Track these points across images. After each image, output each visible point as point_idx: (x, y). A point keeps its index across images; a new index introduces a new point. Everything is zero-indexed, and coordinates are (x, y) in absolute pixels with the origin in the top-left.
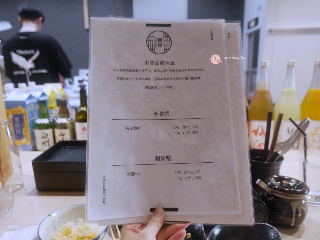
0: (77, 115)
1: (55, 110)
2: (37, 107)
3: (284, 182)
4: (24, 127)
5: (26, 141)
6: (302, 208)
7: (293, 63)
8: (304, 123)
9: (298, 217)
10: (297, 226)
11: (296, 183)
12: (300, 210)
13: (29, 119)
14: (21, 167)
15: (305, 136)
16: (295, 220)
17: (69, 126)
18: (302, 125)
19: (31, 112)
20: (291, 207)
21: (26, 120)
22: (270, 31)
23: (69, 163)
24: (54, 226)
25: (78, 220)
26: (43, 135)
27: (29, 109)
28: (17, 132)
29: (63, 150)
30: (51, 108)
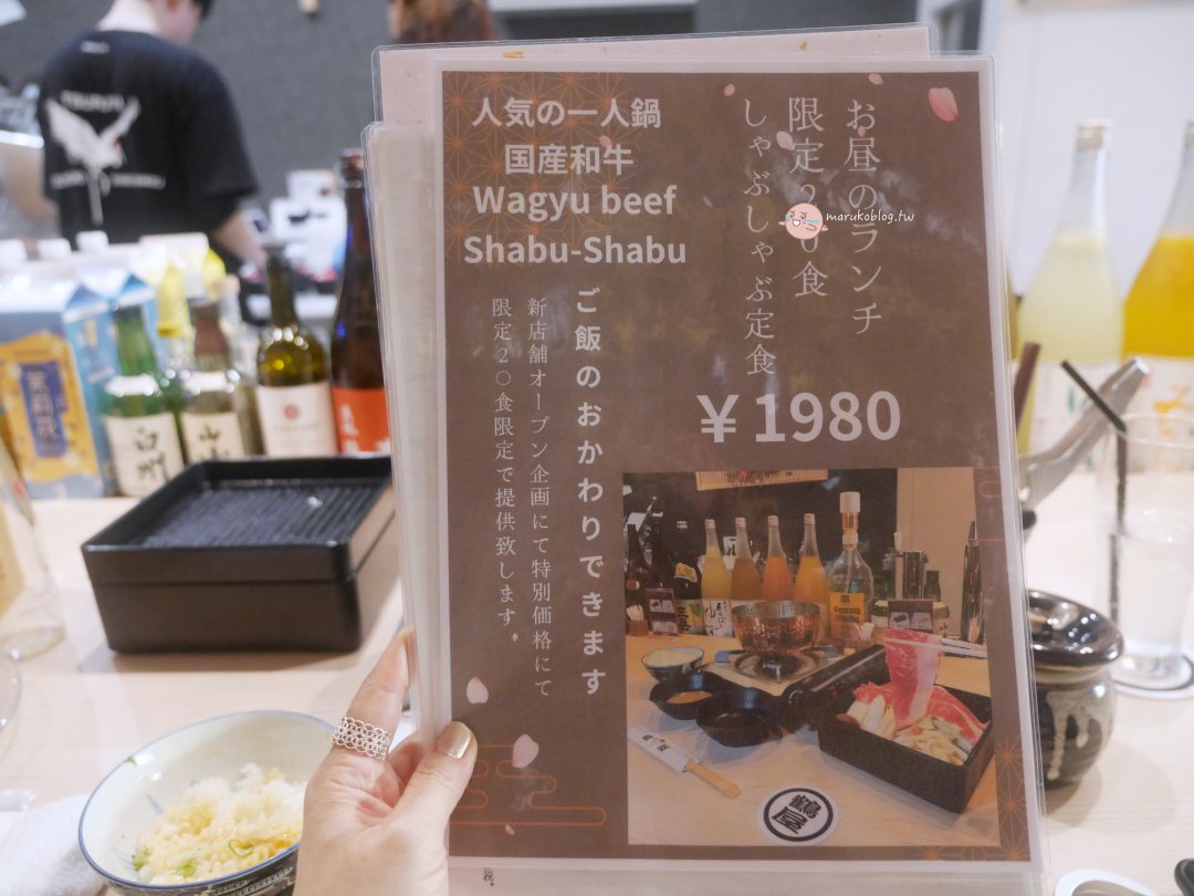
0: (263, 357)
1: (183, 339)
2: (112, 331)
4: (64, 409)
5: (79, 461)
6: (1090, 715)
7: (1100, 129)
8: (1123, 378)
9: (1075, 746)
10: (1073, 779)
11: (1075, 616)
12: (1082, 723)
13: (84, 377)
14: (45, 568)
15: (1121, 433)
16: (1064, 757)
17: (240, 402)
18: (1115, 387)
19: (89, 352)
20: (1048, 711)
21: (72, 382)
23: (220, 549)
24: (150, 798)
25: (243, 771)
26: (141, 438)
27: (80, 341)
28: (41, 430)
29: (208, 494)
30: (165, 333)
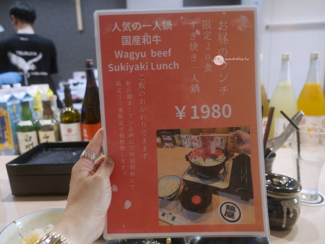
0: (62, 116)
1: (40, 111)
2: (20, 109)
3: (274, 180)
4: (5, 130)
5: (9, 145)
6: (293, 208)
7: (288, 56)
8: (297, 116)
9: (290, 217)
10: (289, 228)
11: (288, 180)
12: (291, 210)
13: (11, 121)
15: (298, 130)
16: (287, 221)
17: (55, 128)
19: (14, 114)
20: (281, 207)
21: (8, 122)
22: (267, 27)
25: (48, 226)
26: (27, 138)
27: (11, 111)
29: (44, 152)
30: (35, 109)
